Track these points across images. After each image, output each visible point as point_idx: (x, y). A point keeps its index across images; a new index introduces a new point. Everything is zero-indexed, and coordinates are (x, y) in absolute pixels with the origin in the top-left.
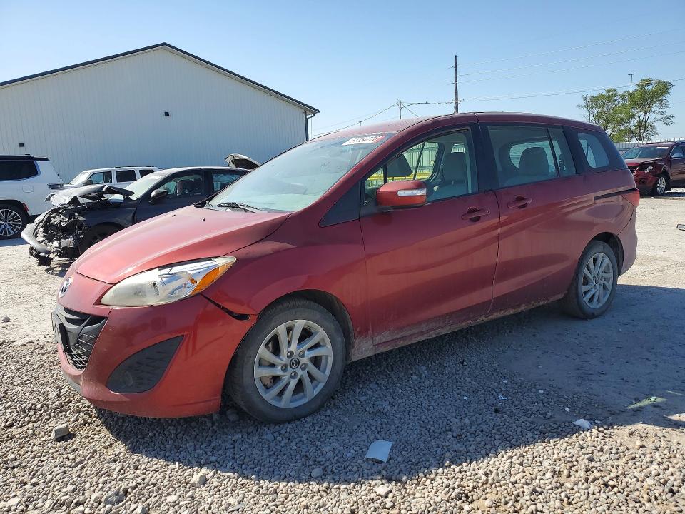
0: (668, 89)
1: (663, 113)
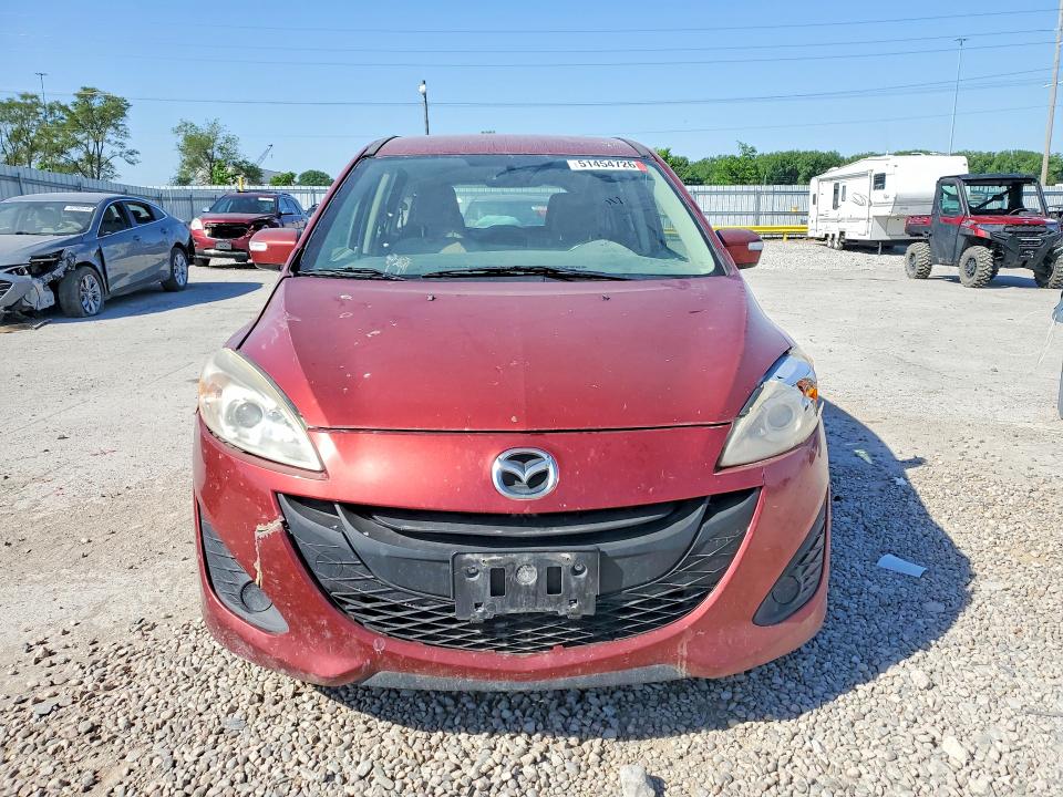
0: (124, 109)
1: (122, 145)
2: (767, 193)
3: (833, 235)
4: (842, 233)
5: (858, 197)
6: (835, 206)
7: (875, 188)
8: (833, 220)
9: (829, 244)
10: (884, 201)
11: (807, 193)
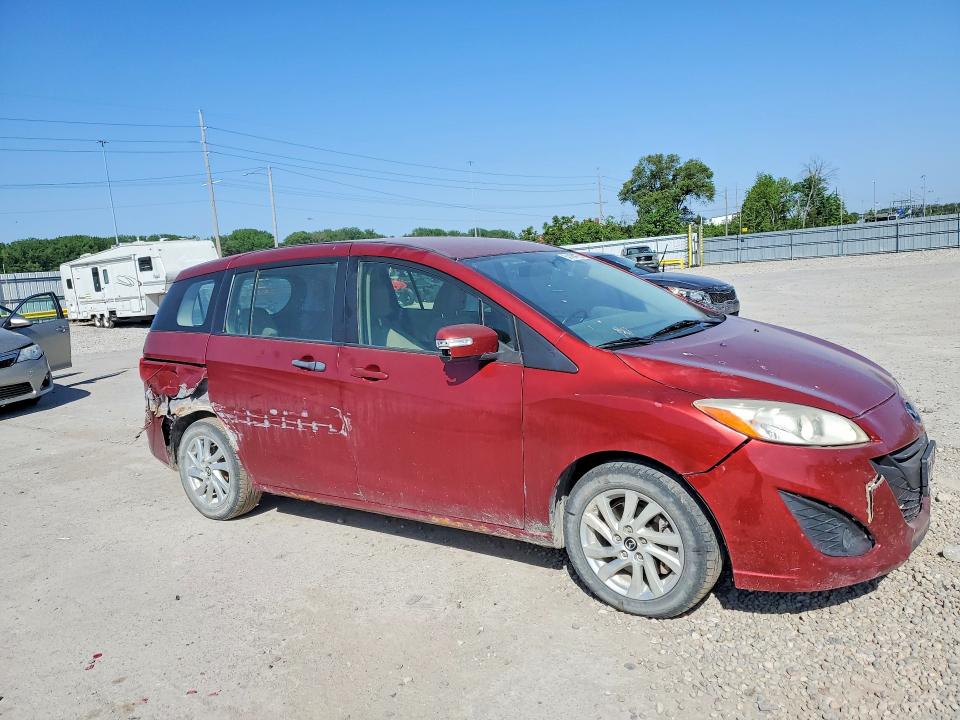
2: (9, 281)
3: (102, 315)
4: (112, 313)
5: (123, 279)
6: (98, 289)
7: (142, 270)
8: (99, 301)
9: (98, 324)
10: (154, 280)
11: (58, 279)
